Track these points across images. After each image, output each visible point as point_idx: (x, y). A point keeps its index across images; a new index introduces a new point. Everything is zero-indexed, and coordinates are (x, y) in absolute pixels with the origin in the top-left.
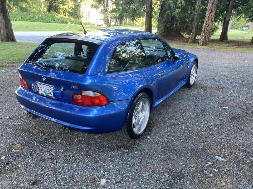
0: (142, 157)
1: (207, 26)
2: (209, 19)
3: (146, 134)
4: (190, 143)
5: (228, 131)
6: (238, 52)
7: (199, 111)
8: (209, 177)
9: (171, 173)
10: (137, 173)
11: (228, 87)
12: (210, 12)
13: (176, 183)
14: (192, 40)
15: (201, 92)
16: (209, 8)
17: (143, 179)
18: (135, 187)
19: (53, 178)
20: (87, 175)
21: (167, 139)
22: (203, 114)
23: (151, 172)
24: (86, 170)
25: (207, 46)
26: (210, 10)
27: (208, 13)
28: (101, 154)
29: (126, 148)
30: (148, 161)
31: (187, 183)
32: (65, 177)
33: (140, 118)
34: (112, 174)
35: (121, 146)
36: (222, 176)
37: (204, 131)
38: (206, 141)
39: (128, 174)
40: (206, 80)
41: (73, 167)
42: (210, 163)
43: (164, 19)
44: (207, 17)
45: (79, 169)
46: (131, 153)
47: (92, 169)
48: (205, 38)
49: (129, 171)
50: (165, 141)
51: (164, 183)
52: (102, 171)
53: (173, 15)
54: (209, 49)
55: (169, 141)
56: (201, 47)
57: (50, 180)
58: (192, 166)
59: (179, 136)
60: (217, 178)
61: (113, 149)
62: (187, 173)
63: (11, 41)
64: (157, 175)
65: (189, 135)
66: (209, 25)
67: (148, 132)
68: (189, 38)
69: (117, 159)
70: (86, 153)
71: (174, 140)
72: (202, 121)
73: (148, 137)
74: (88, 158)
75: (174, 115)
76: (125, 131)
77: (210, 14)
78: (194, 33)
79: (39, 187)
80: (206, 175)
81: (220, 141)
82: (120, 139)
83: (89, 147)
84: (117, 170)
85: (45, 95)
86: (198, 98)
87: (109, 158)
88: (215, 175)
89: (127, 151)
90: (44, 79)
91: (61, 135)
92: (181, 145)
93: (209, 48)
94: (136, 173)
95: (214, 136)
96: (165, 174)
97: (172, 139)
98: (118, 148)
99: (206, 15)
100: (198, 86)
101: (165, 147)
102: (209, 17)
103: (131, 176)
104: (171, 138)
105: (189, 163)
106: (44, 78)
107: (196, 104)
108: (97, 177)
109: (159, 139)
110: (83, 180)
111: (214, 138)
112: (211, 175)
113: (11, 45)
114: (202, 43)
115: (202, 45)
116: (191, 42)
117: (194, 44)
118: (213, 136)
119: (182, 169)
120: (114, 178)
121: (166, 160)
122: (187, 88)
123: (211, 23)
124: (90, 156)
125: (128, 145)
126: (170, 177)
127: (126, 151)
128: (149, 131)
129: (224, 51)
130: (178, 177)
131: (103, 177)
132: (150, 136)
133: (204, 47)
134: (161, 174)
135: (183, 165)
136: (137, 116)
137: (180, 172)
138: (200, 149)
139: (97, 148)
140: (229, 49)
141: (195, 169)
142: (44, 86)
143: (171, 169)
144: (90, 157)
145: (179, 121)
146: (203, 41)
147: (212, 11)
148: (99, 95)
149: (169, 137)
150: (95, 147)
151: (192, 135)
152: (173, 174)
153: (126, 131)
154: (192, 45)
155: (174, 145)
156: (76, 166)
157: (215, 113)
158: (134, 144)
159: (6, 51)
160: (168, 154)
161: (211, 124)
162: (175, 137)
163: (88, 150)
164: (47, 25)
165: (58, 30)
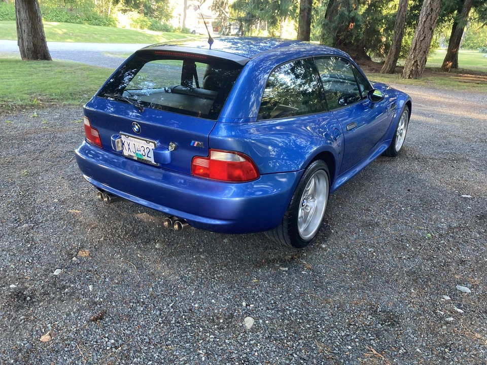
0: (316, 281)
1: (422, 41)
2: (426, 25)
3: (319, 240)
4: (405, 259)
5: (475, 240)
6: (481, 93)
7: (416, 201)
8: (447, 323)
9: (374, 313)
10: (310, 309)
11: (467, 158)
12: (428, 12)
13: (386, 330)
14: (388, 66)
15: (416, 166)
16: (426, 3)
17: (323, 320)
18: (311, 335)
19: (154, 312)
20: (218, 309)
21: (360, 250)
22: (425, 206)
23: (336, 309)
24: (213, 301)
25: (419, 79)
26: (429, 9)
27: (424, 13)
28: (238, 272)
29: (284, 263)
30: (329, 289)
31: (408, 331)
32: (176, 311)
33: (309, 208)
34: (265, 308)
35: (274, 261)
36: (472, 321)
37: (429, 238)
38: (435, 257)
39: (294, 311)
40: (423, 144)
41: (189, 294)
42: (448, 298)
43: (334, 24)
44: (421, 23)
45: (201, 298)
46: (295, 273)
47: (224, 299)
48: (415, 64)
49: (295, 306)
50: (356, 254)
51: (364, 330)
52: (244, 304)
53: (353, 15)
54: (423, 85)
55: (364, 254)
56: (407, 80)
57: (149, 314)
58: (414, 301)
59: (382, 246)
60: (464, 324)
61: (259, 265)
62: (404, 312)
63: (42, 59)
64: (349, 316)
65: (402, 245)
66: (425, 37)
67: (322, 236)
68: (383, 63)
69: (269, 283)
70: (210, 270)
71: (374, 252)
72: (423, 219)
73: (324, 246)
74: (214, 278)
75: (370, 207)
76: (283, 231)
77: (428, 16)
78: (394, 54)
79: (130, 326)
80: (442, 318)
81: (461, 258)
82: (271, 247)
83: (214, 259)
84: (272, 302)
85: (136, 158)
86: (412, 177)
87: (255, 281)
88: (459, 319)
89: (287, 269)
90: (136, 128)
91: (158, 236)
92: (387, 262)
93: (423, 83)
94: (308, 309)
95: (451, 248)
96: (364, 314)
97: (369, 250)
98: (268, 263)
99: (420, 19)
100: (410, 155)
101: (358, 264)
102: (425, 21)
103: (300, 314)
104: (367, 250)
105: (407, 296)
106: (137, 125)
107: (409, 188)
108: (236, 314)
109: (344, 249)
110: (211, 318)
111: (451, 251)
112: (452, 319)
113: (43, 67)
114: (409, 72)
115: (409, 76)
116: (386, 71)
117: (393, 76)
118: (447, 248)
119: (395, 305)
120: (268, 316)
121: (362, 288)
122: (389, 157)
123: (430, 33)
124: (219, 275)
125: (286, 258)
126: (374, 318)
127: (284, 269)
128: (324, 234)
129: (452, 90)
130: (389, 320)
131: (248, 314)
132: (327, 245)
133: (412, 81)
134: (356, 312)
135: (395, 298)
136: (304, 204)
137: (392, 312)
138: (425, 270)
139: (229, 262)
140: (463, 86)
141: (420, 306)
142: (135, 141)
143: (374, 306)
144: (217, 277)
145: (379, 219)
146: (412, 69)
147: (432, 9)
148: (242, 159)
149: (363, 247)
150: (226, 259)
151: (408, 245)
152: (379, 315)
153: (286, 231)
154: (388, 78)
155: (375, 262)
156: (193, 292)
157: (447, 206)
158: (299, 257)
159: (34, 77)
160: (364, 278)
161: (441, 225)
162: (374, 247)
163: (213, 264)
164: (103, 30)
165: (125, 41)
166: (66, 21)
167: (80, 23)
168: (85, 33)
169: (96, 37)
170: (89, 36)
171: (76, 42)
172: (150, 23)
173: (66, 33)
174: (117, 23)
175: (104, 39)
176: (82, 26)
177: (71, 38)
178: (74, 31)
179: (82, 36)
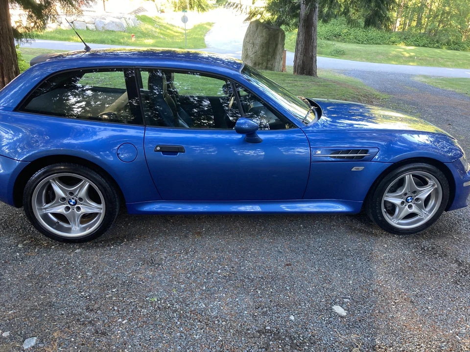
21: (84, 268)
33: (80, 211)
55: (75, 272)
59: (100, 278)
73: (77, 251)
97: (88, 273)
109: (79, 261)
164: (455, 55)
166: (424, 46)
167: (438, 47)
168: (431, 58)
169: (442, 61)
170: (434, 61)
171: (418, 65)
173: (411, 57)
175: (449, 63)
176: (438, 51)
177: (413, 61)
178: (421, 55)
179: (426, 60)
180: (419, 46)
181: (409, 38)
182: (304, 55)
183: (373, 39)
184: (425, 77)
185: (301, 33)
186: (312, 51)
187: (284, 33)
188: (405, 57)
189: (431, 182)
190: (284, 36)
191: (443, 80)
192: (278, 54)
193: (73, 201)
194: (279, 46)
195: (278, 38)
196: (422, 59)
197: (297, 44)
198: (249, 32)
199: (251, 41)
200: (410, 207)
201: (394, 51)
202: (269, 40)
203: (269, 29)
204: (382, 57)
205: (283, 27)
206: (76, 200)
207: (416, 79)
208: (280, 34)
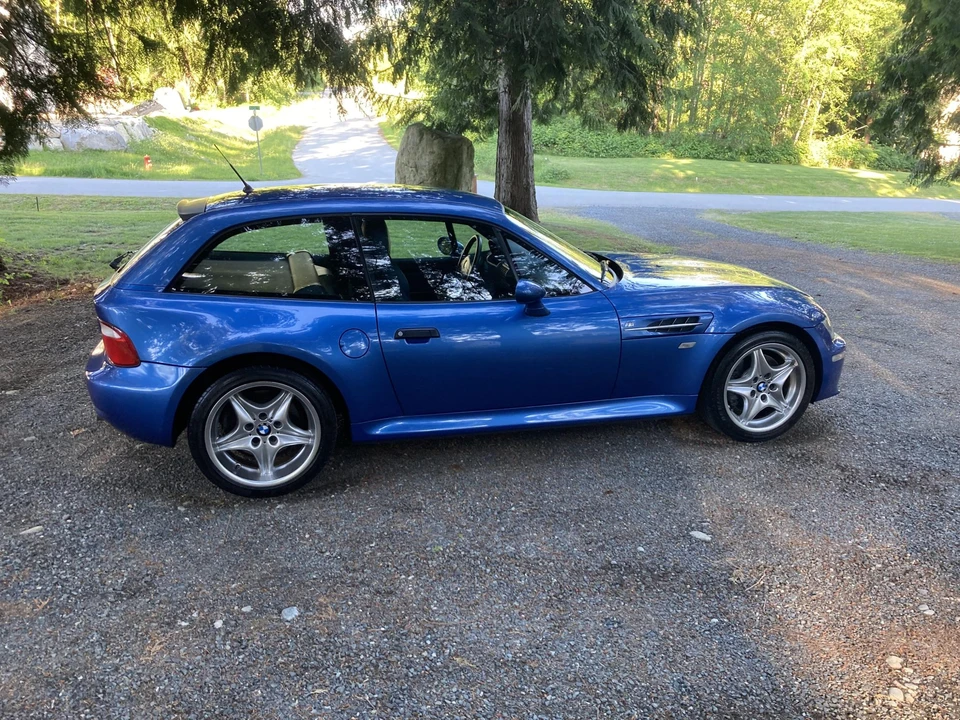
8: (169, 623)
42: (246, 610)
55: (295, 532)
59: (340, 534)
60: (181, 634)
73: (279, 506)
80: (177, 617)
87: (130, 506)
88: (192, 628)
112: (184, 624)
148: (117, 336)
151: (373, 545)
165: (796, 190)
166: (707, 157)
167: (732, 159)
168: (723, 178)
169: (742, 183)
170: (729, 183)
171: (702, 192)
172: (876, 155)
173: (688, 178)
174: (802, 156)
175: (755, 187)
176: (733, 165)
177: (693, 186)
178: (705, 173)
179: (714, 181)
180: (698, 157)
181: (680, 145)
182: (514, 183)
183: (616, 147)
184: (721, 212)
185: (504, 144)
186: (527, 177)
187: (471, 145)
188: (677, 178)
189: (788, 359)
190: (473, 151)
191: (752, 216)
192: (464, 184)
193: (265, 427)
194: (465, 170)
195: (462, 154)
196: (709, 182)
197: (499, 165)
198: (406, 146)
199: (411, 161)
200: (764, 398)
201: (657, 168)
202: (446, 158)
203: (443, 139)
204: (636, 180)
205: (469, 135)
206: (269, 427)
207: (708, 217)
208: (465, 148)
